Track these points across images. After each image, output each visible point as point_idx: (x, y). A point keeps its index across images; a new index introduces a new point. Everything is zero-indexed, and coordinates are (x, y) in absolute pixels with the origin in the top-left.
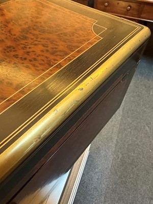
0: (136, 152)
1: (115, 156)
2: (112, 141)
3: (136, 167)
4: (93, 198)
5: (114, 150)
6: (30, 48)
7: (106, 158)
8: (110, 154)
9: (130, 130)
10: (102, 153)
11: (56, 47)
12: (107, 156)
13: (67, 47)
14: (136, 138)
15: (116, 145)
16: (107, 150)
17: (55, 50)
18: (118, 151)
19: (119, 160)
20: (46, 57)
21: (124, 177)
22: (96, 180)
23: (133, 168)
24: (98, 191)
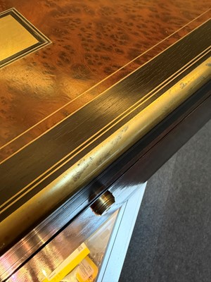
0: (201, 180)
1: (172, 186)
2: (169, 167)
3: (201, 199)
4: (143, 239)
5: (170, 178)
6: (134, 11)
7: (159, 188)
8: (165, 183)
9: (194, 151)
10: (155, 182)
11: (168, 12)
12: (161, 186)
13: (183, 13)
14: (202, 162)
15: (174, 172)
16: (161, 179)
17: (167, 16)
18: (177, 180)
19: (178, 191)
20: (158, 24)
21: (185, 213)
22: (146, 217)
23: (197, 202)
24: (149, 230)
